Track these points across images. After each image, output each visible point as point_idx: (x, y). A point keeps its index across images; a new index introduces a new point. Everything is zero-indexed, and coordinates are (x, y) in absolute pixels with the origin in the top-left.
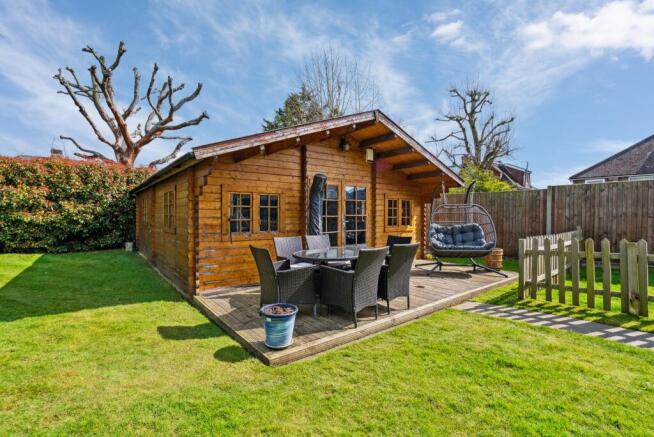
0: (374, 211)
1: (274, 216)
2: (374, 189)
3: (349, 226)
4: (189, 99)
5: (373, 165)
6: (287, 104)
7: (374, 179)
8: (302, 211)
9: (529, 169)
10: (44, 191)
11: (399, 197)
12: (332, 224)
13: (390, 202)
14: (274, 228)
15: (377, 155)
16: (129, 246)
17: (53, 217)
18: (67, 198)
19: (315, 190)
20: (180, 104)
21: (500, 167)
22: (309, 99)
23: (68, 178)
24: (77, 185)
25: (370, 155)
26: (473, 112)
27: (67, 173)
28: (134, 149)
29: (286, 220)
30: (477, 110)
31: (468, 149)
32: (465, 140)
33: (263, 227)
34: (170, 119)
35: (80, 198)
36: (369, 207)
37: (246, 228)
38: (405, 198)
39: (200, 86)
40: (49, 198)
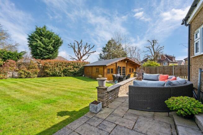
0: (127, 70)
1: (113, 72)
2: (127, 67)
3: (123, 73)
4: (92, 48)
5: (127, 63)
6: (108, 42)
7: (127, 65)
8: (116, 71)
9: (174, 56)
10: (72, 67)
11: (131, 68)
12: (120, 72)
13: (130, 69)
14: (113, 73)
15: (127, 62)
16: (83, 75)
17: (73, 71)
18: (75, 68)
19: (118, 68)
20: (90, 49)
21: (166, 56)
22: (114, 41)
23: (75, 64)
24: (76, 66)
25: (126, 62)
26: (153, 45)
27: (75, 63)
28: (81, 57)
29: (114, 72)
30: (154, 45)
31: (152, 54)
32: (151, 52)
33: (111, 73)
34: (88, 52)
35: (77, 67)
36: (126, 70)
37: (109, 73)
38: (133, 68)
39: (94, 45)
40: (73, 68)
